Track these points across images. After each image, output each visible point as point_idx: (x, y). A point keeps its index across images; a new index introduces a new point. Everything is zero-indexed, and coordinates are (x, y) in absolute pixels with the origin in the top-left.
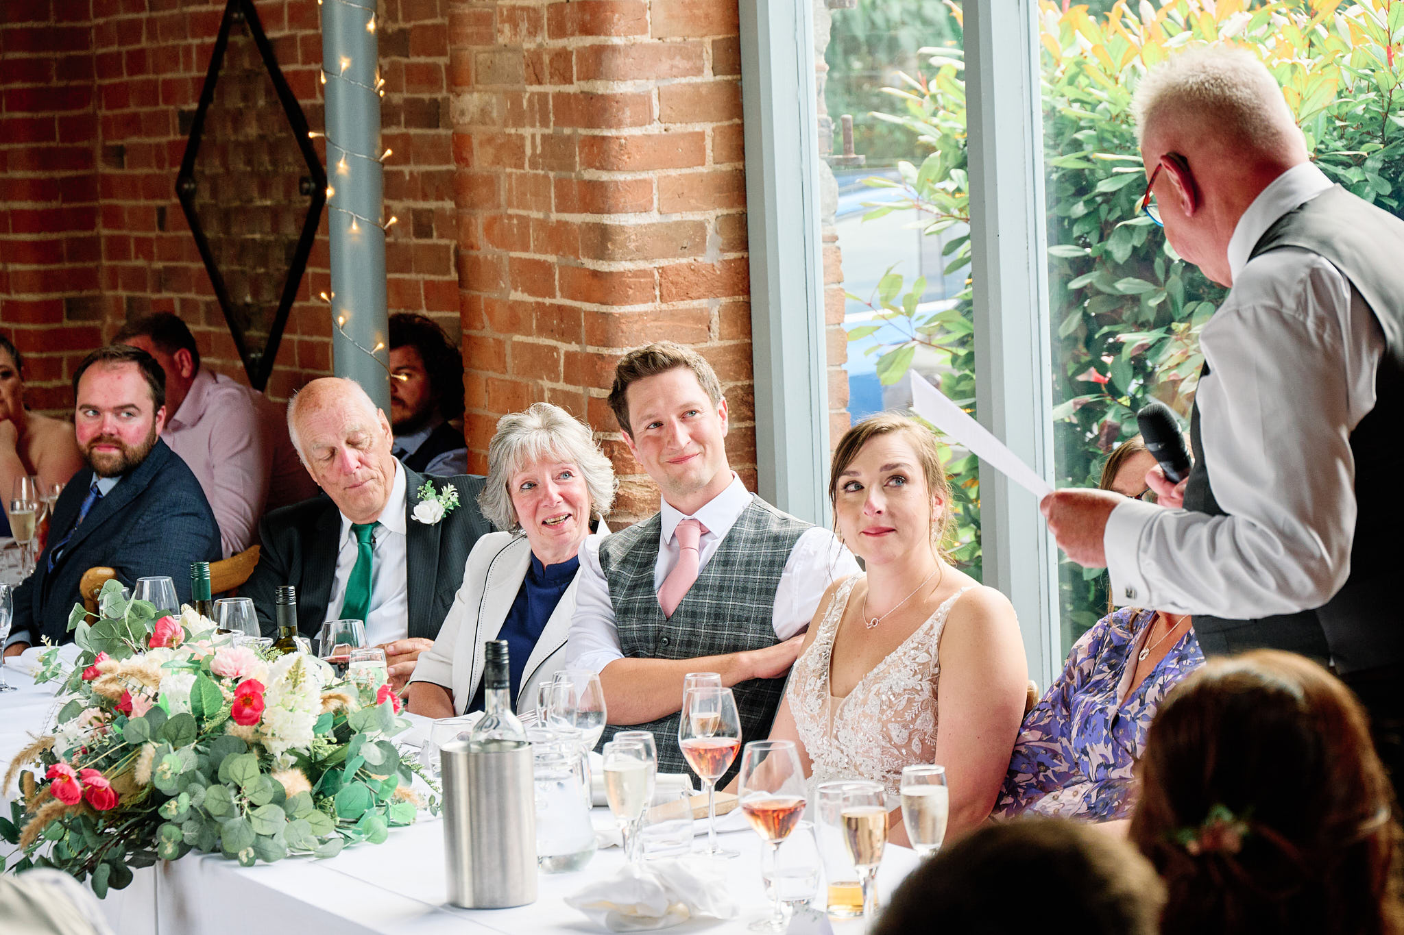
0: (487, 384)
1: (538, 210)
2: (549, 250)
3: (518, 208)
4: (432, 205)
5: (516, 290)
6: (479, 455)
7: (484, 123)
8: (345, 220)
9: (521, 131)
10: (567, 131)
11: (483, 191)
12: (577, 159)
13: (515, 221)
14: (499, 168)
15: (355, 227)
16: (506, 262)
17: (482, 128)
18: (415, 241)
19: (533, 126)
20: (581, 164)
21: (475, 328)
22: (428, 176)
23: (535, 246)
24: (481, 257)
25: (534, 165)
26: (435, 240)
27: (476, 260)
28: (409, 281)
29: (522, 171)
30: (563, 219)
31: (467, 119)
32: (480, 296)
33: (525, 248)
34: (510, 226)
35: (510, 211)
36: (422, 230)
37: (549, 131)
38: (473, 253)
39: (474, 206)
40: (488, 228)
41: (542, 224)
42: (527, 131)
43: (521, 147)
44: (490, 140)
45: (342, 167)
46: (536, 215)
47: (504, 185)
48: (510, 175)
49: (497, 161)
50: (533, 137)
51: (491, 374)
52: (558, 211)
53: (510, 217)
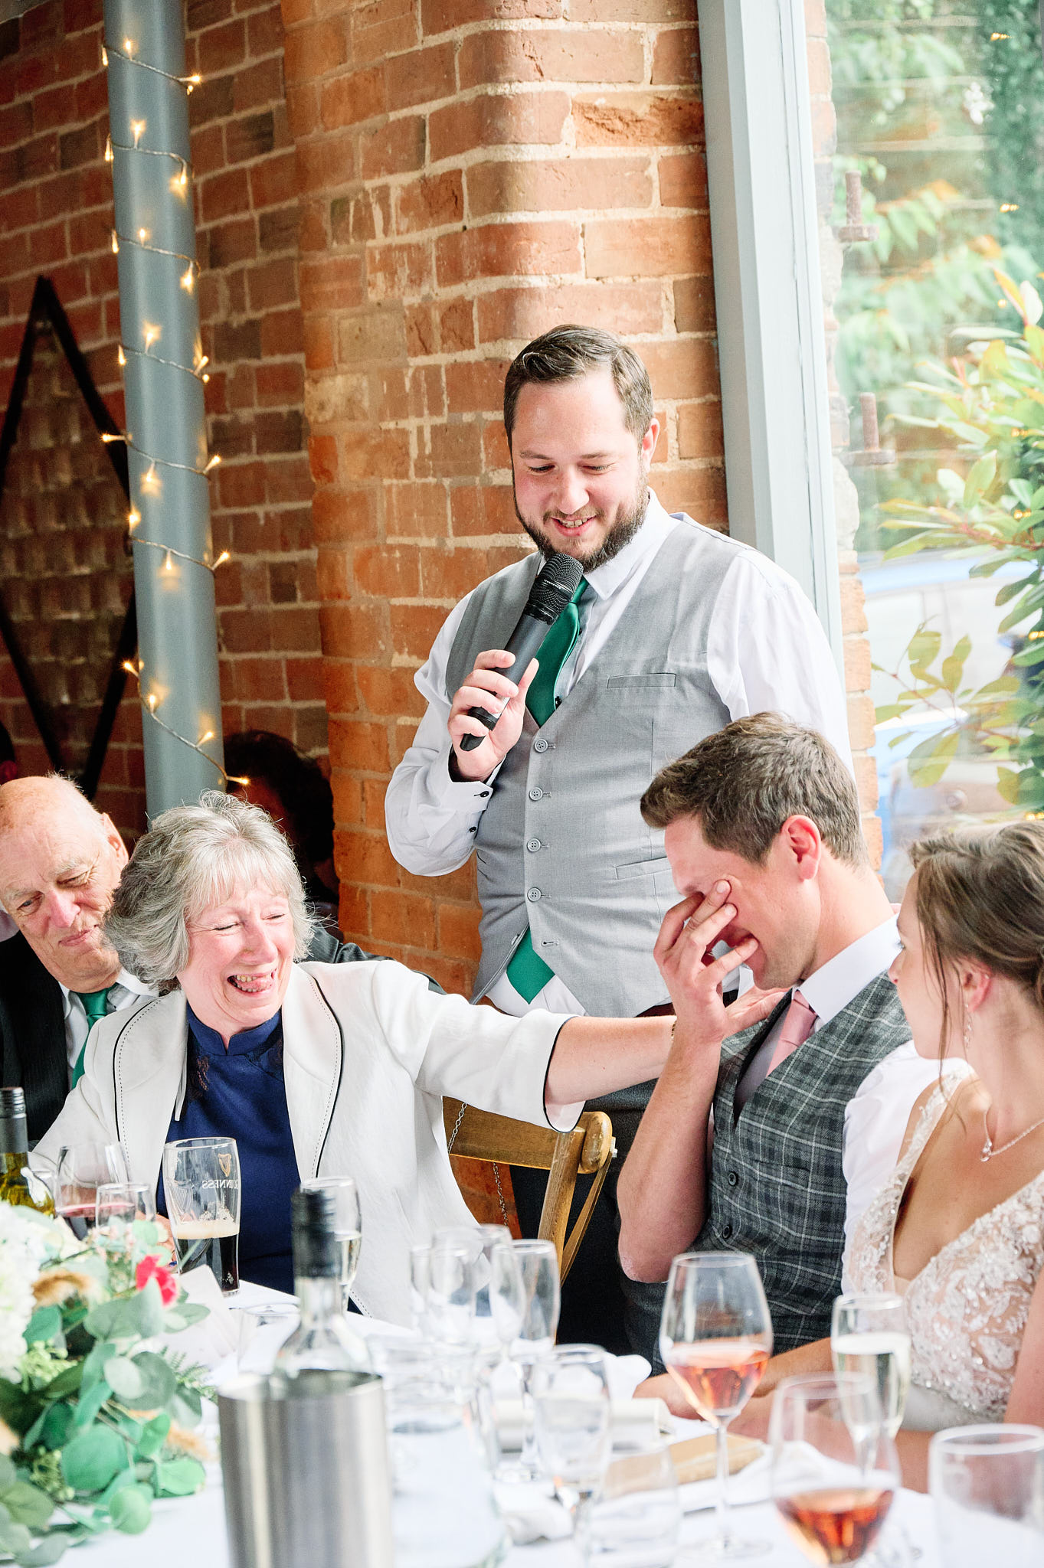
0: (363, 789)
1: (429, 535)
2: (445, 590)
3: (401, 534)
4: (294, 556)
5: (401, 652)
6: (353, 890)
7: (352, 418)
8: (155, 556)
9: (403, 424)
10: (468, 417)
11: (352, 515)
12: (483, 456)
13: (398, 554)
14: (371, 481)
15: (169, 565)
16: (386, 612)
17: (348, 425)
18: (273, 607)
19: (420, 415)
20: (488, 463)
21: (348, 711)
22: (288, 517)
23: (425, 587)
24: (352, 608)
25: (421, 471)
26: (300, 604)
27: (345, 612)
28: (267, 663)
29: (405, 481)
30: (464, 545)
31: (328, 415)
32: (350, 666)
33: (413, 592)
34: (391, 563)
35: (390, 541)
36: (283, 591)
37: (441, 420)
38: (340, 604)
39: (340, 537)
40: (361, 569)
41: (435, 555)
42: (411, 424)
43: (404, 448)
44: (360, 441)
45: (150, 482)
46: (427, 542)
47: (382, 504)
48: (389, 489)
49: (370, 470)
50: (420, 430)
51: (368, 774)
52: (457, 534)
53: (391, 549)
